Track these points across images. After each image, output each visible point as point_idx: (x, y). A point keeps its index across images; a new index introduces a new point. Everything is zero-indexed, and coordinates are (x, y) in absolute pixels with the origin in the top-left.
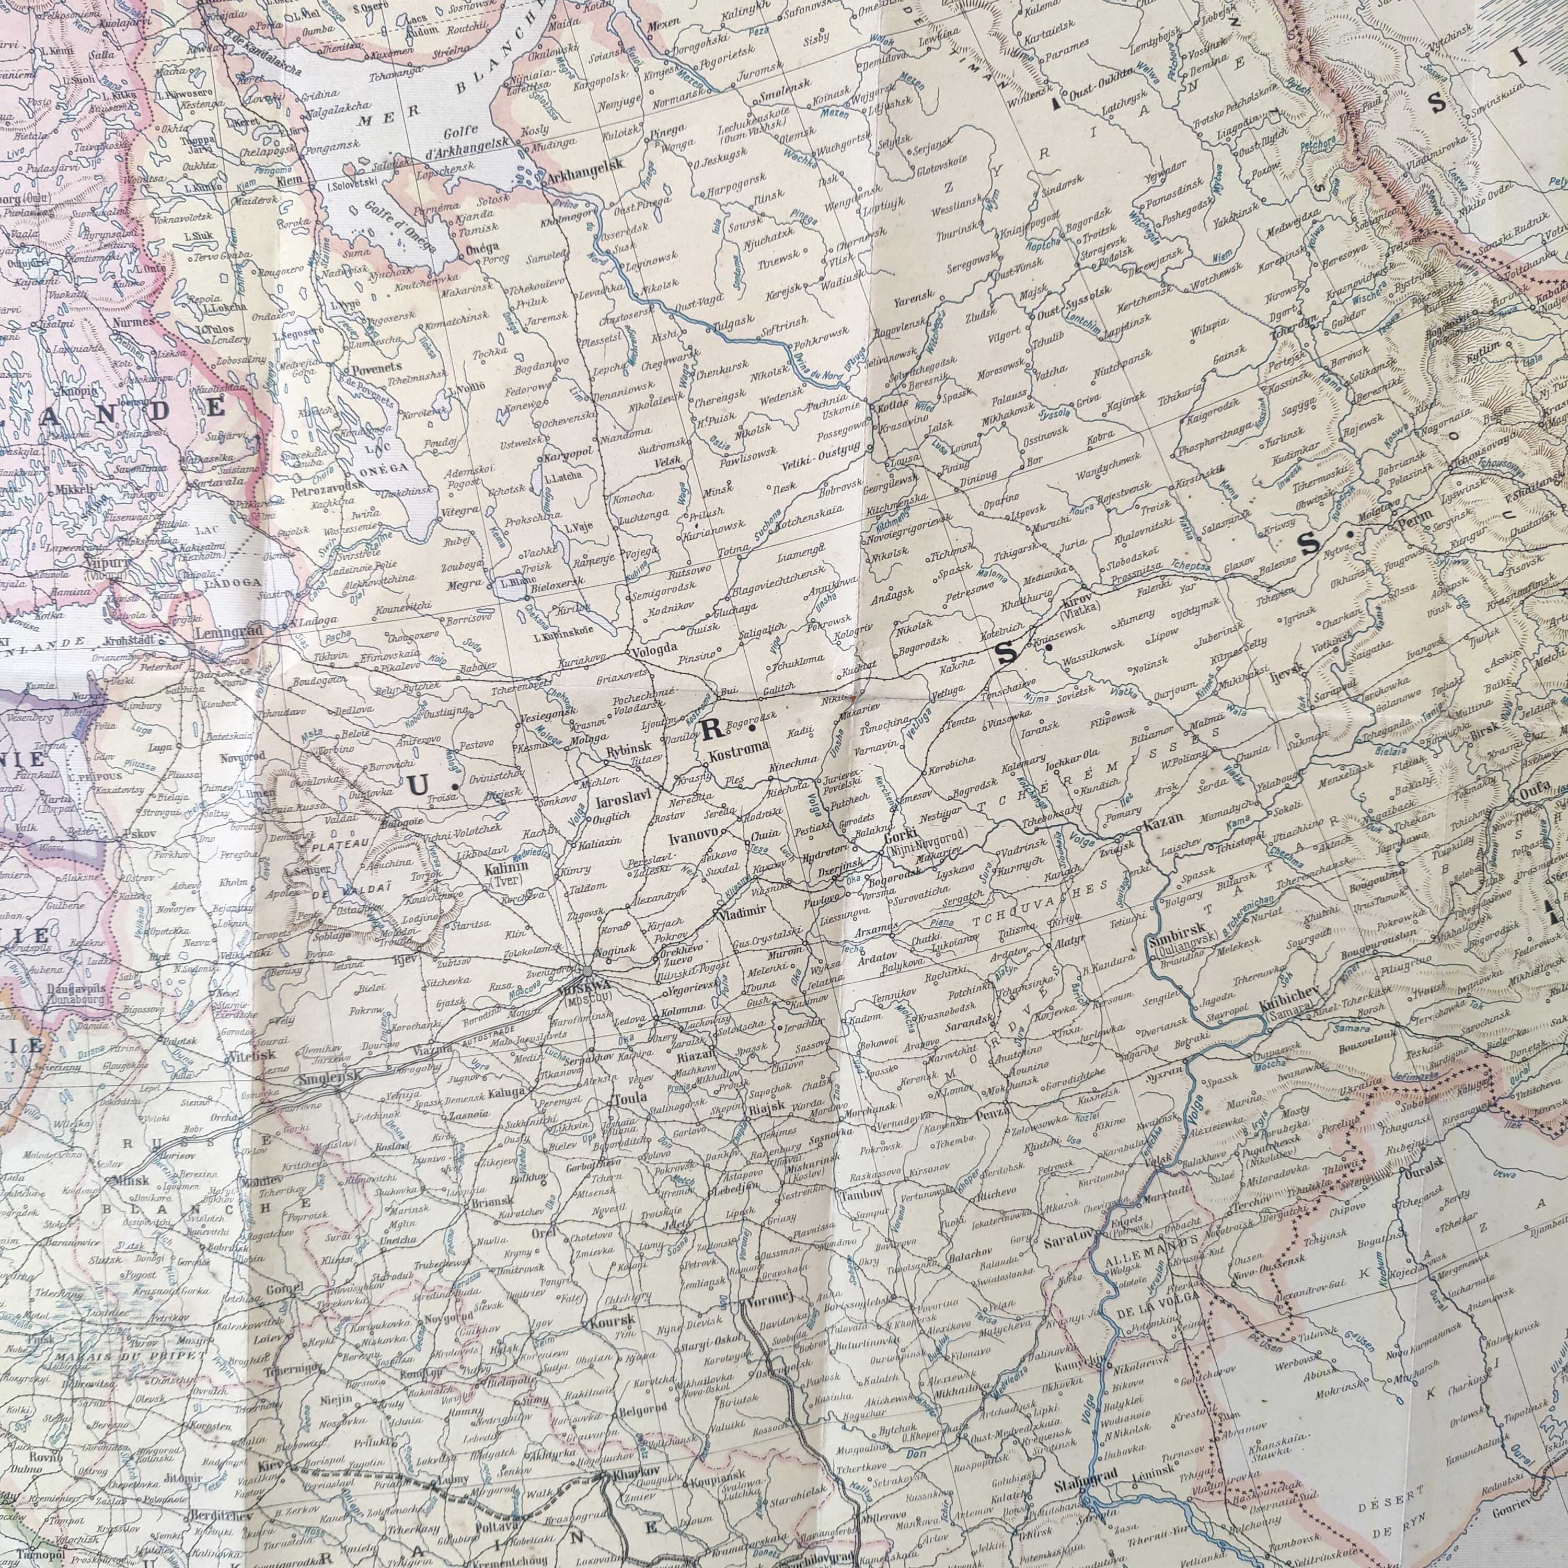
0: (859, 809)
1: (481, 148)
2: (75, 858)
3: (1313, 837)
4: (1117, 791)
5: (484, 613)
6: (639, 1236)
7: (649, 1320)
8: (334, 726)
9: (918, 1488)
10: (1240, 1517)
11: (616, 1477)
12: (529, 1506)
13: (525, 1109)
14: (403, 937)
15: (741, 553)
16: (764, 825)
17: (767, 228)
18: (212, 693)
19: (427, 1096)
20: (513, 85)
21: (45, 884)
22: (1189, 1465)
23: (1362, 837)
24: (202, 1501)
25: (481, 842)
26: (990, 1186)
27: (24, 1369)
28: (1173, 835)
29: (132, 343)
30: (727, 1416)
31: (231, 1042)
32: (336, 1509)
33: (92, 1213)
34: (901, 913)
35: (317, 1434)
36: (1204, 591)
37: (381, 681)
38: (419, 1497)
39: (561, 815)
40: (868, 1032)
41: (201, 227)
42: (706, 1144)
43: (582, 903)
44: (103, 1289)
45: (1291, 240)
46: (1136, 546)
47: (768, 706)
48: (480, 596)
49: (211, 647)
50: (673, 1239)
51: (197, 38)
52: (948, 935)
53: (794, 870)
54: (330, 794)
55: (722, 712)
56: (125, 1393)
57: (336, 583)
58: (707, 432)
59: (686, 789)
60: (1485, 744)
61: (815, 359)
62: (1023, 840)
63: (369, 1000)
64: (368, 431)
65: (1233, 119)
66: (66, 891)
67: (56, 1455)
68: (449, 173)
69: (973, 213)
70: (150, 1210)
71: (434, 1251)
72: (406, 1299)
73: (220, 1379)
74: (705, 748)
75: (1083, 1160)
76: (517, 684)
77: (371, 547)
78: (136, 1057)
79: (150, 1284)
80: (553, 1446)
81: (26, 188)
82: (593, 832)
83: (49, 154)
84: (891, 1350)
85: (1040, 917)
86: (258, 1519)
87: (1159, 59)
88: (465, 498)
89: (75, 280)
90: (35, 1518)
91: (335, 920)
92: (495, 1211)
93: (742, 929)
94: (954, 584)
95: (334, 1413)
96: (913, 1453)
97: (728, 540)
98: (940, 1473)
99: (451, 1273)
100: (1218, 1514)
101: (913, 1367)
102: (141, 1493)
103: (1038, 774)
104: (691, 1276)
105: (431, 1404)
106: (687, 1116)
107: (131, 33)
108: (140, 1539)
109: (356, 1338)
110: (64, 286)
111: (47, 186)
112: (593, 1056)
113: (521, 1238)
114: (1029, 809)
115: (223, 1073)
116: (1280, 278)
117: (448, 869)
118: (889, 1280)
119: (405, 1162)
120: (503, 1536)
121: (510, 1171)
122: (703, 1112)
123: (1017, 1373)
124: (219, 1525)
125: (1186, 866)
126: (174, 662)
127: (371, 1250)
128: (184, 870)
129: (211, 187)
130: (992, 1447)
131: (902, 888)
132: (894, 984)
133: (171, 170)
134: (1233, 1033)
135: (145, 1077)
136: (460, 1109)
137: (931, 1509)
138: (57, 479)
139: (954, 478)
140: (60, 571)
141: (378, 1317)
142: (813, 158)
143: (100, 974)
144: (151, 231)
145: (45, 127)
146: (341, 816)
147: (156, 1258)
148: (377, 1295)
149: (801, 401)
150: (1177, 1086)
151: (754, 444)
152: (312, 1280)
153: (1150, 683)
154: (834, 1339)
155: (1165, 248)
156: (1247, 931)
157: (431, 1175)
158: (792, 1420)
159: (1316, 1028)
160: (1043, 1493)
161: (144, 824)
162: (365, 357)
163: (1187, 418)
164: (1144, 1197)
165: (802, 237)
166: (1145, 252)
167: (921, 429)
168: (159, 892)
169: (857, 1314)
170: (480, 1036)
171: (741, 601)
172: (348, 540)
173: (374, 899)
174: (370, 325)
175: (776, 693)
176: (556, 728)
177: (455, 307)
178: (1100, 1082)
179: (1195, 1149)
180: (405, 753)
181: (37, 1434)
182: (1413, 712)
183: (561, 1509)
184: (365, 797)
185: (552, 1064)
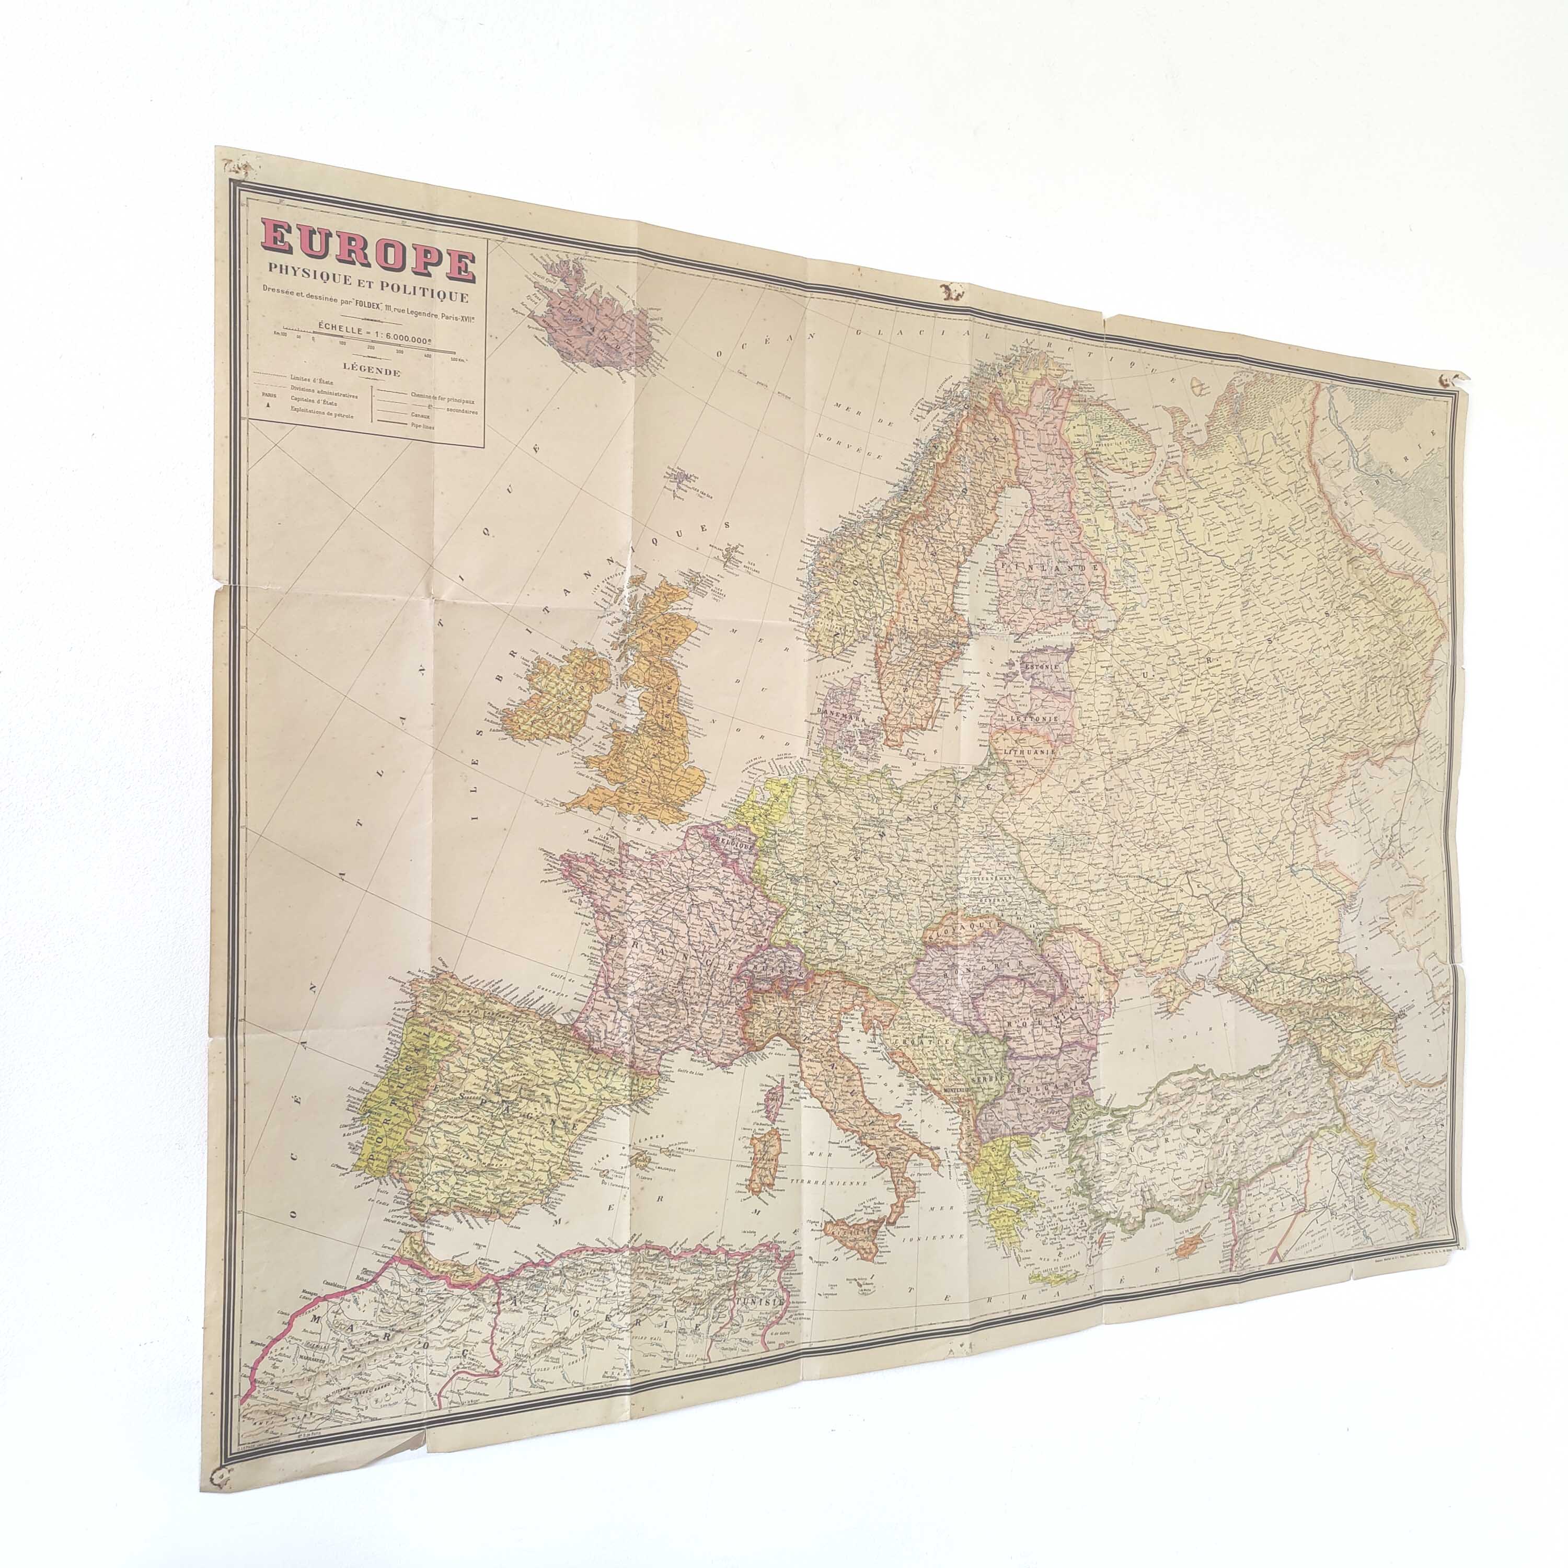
0: (1239, 683)
1: (1151, 500)
2: (1064, 696)
3: (1332, 690)
4: (1293, 678)
5: (1159, 628)
6: (1196, 802)
7: (1198, 826)
8: (1127, 658)
9: (1256, 870)
10: (1323, 873)
11: (1190, 872)
12: (1170, 882)
13: (1169, 767)
14: (1141, 719)
15: (1213, 613)
16: (1220, 687)
17: (1214, 526)
18: (1100, 648)
19: (1147, 764)
20: (1157, 483)
21: (1057, 704)
22: (1312, 859)
23: (1342, 689)
24: (1095, 887)
25: (1158, 691)
26: (1271, 784)
27: (1049, 851)
28: (1305, 689)
29: (1075, 549)
30: (1215, 853)
31: (1103, 749)
32: (1124, 888)
33: (1065, 802)
34: (1250, 711)
35: (1120, 865)
36: (1308, 626)
37: (1138, 646)
38: (1143, 882)
39: (1176, 683)
40: (1242, 744)
41: (1089, 517)
42: (1210, 775)
43: (1182, 708)
44: (1068, 825)
45: (1320, 536)
46: (1294, 613)
47: (1221, 654)
48: (1158, 623)
49: (1098, 635)
50: (1202, 803)
51: (1085, 464)
52: (1260, 716)
53: (1227, 699)
54: (1126, 677)
55: (1212, 656)
56: (1074, 856)
57: (1126, 618)
58: (1204, 580)
59: (1204, 677)
60: (1366, 666)
61: (1228, 561)
62: (1275, 691)
63: (1133, 737)
64: (1131, 576)
65: (1308, 505)
66: (1062, 706)
67: (1056, 877)
68: (1144, 506)
69: (1257, 525)
70: (1080, 800)
71: (1148, 809)
72: (1141, 824)
73: (1099, 849)
74: (1208, 665)
75: (1289, 777)
76: (1168, 647)
77: (1134, 608)
78: (1077, 755)
79: (1081, 823)
80: (1176, 865)
81: (1047, 503)
82: (1184, 689)
83: (1052, 493)
84: (1249, 832)
85: (1278, 711)
86: (1108, 892)
87: (1292, 487)
88: (1154, 596)
89: (1061, 530)
90: (1050, 897)
91: (1126, 714)
92: (1162, 797)
93: (1217, 715)
94: (1258, 622)
95: (1124, 859)
96: (1255, 861)
97: (1210, 609)
98: (1261, 866)
99: (1152, 815)
100: (1318, 872)
101: (1254, 836)
102: (1078, 886)
103: (1277, 673)
104: (1207, 813)
105: (1147, 854)
106: (1205, 767)
107: (1068, 461)
108: (1077, 901)
109: (1129, 836)
110: (1058, 532)
111: (1051, 503)
112: (1185, 751)
113: (1168, 804)
114: (1275, 683)
115: (1101, 758)
116: (1319, 546)
117: (1151, 699)
118: (1248, 812)
119: (1141, 784)
120: (1164, 892)
121: (1166, 785)
122: (1209, 766)
123: (1277, 836)
124: (1099, 894)
125: (1308, 698)
126: (1090, 640)
127: (1133, 810)
128: (1091, 700)
129: (1090, 506)
130: (1272, 857)
131: (1250, 704)
132: (1248, 730)
133: (1081, 501)
134: (1317, 742)
135: (1080, 761)
136: (1154, 768)
137: (1259, 876)
138: (1059, 587)
139: (1257, 594)
140: (1061, 613)
141: (1135, 829)
142: (1224, 508)
143: (1069, 731)
144: (1077, 517)
145: (1050, 486)
146: (1128, 684)
147: (1082, 815)
148: (1134, 823)
149: (1224, 572)
150: (1307, 756)
151: (1215, 583)
152: (1120, 820)
153: (1300, 649)
154: (1235, 831)
155: (1296, 536)
156: (1320, 715)
157: (1147, 787)
158: (1227, 855)
159: (1334, 740)
160: (1283, 869)
161: (1081, 686)
162: (1129, 556)
163: (1302, 581)
164: (1301, 787)
165: (1222, 529)
166: (1292, 538)
167: (1250, 581)
168: (1084, 705)
169: (1241, 823)
170: (1159, 746)
171: (1214, 626)
172: (1128, 606)
173: (1135, 707)
174: (1129, 547)
175: (1223, 651)
176: (1176, 659)
177: (1148, 543)
178: (1291, 756)
179: (1312, 773)
180: (1143, 666)
181: (1051, 871)
182: (1351, 657)
183: (1177, 883)
184: (1133, 678)
185: (1176, 754)
